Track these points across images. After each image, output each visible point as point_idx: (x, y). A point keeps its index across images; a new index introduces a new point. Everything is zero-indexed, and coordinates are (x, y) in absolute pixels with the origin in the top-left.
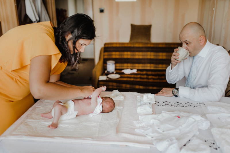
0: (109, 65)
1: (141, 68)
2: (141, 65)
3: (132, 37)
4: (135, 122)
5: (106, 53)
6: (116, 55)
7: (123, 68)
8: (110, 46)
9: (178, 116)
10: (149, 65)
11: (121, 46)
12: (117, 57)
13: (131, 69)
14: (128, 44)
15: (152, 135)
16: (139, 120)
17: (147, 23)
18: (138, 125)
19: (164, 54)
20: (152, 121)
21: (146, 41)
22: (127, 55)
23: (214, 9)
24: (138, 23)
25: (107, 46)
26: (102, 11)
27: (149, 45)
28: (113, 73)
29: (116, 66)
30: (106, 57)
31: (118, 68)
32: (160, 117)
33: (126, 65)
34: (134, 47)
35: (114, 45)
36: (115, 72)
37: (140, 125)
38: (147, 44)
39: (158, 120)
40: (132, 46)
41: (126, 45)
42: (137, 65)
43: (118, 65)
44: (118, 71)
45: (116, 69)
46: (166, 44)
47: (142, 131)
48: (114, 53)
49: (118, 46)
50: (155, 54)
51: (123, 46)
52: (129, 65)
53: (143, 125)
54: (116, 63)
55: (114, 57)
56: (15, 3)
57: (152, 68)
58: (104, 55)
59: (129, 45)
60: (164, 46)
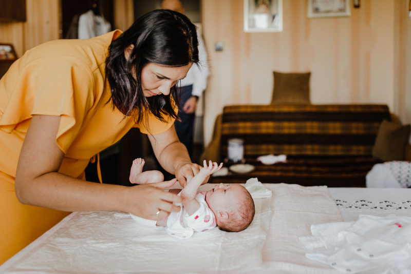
0: (233, 146)
1: (293, 153)
2: (293, 147)
3: (276, 94)
4: (303, 239)
5: (227, 125)
6: (245, 127)
7: (259, 153)
8: (233, 110)
9: (396, 224)
10: (309, 147)
11: (254, 110)
12: (248, 131)
13: (276, 155)
14: (267, 106)
15: (347, 264)
16: (310, 234)
17: (302, 70)
18: (310, 246)
19: (338, 125)
20: (340, 236)
21: (303, 102)
22: (267, 127)
24: (286, 68)
25: (228, 111)
26: (219, 50)
27: (308, 109)
28: (239, 162)
29: (245, 151)
30: (226, 132)
31: (249, 153)
32: (357, 226)
33: (264, 147)
34: (279, 113)
35: (243, 110)
36: (244, 161)
37: (316, 245)
38: (304, 106)
39: (356, 233)
40: (276, 110)
41: (264, 110)
42: (286, 147)
43: (249, 147)
44: (250, 160)
45: (245, 156)
46: (340, 106)
47: (322, 256)
48: (241, 124)
49: (249, 110)
50: (322, 124)
51: (260, 110)
52: (271, 147)
53: (321, 245)
54: (245, 144)
55: (241, 131)
56: (59, 30)
57: (316, 153)
58: (223, 129)
59: (271, 109)
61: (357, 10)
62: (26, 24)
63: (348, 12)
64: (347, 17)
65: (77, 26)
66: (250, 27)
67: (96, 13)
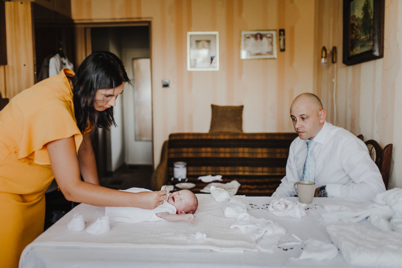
0: (178, 168)
1: (228, 173)
2: (228, 169)
3: (213, 124)
5: (172, 150)
6: (189, 152)
7: (199, 173)
8: (178, 138)
10: (241, 168)
11: (196, 137)
12: (191, 155)
13: (213, 175)
14: (206, 134)
17: (236, 104)
19: (265, 150)
21: (236, 131)
22: (206, 152)
23: (333, 80)
24: (222, 102)
25: (173, 138)
26: (166, 86)
27: (240, 137)
28: (183, 181)
29: (188, 171)
30: (172, 156)
31: (191, 173)
33: (204, 168)
34: (216, 140)
35: (186, 137)
36: (187, 180)
38: (238, 134)
40: (214, 137)
41: (204, 137)
42: (222, 169)
43: (191, 169)
44: (192, 179)
45: (188, 176)
46: (267, 135)
48: (185, 150)
49: (191, 137)
50: (251, 150)
51: (200, 138)
52: (209, 168)
54: (187, 166)
55: (185, 155)
56: (34, 71)
57: (247, 174)
58: (169, 153)
59: (209, 137)
60: (264, 137)
61: (282, 53)
62: (6, 66)
63: (275, 54)
64: (274, 59)
65: (48, 67)
66: (191, 67)
67: (62, 56)
